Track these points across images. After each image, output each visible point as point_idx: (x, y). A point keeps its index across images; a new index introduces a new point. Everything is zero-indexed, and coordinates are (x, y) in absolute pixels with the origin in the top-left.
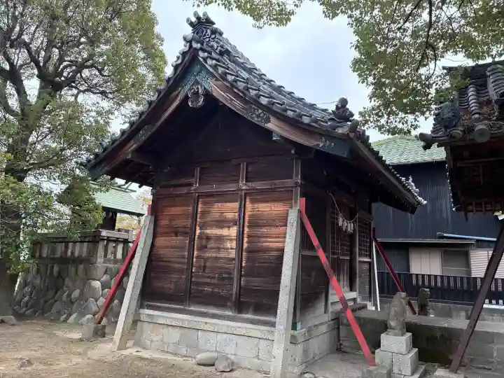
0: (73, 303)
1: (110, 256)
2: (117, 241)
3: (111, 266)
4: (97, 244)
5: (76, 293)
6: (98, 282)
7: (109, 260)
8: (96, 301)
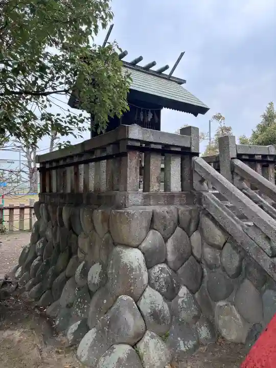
0: (91, 294)
1: (156, 187)
2: (166, 151)
3: (160, 209)
4: (123, 158)
5: (95, 272)
6: (137, 250)
7: (156, 197)
8: (137, 301)
